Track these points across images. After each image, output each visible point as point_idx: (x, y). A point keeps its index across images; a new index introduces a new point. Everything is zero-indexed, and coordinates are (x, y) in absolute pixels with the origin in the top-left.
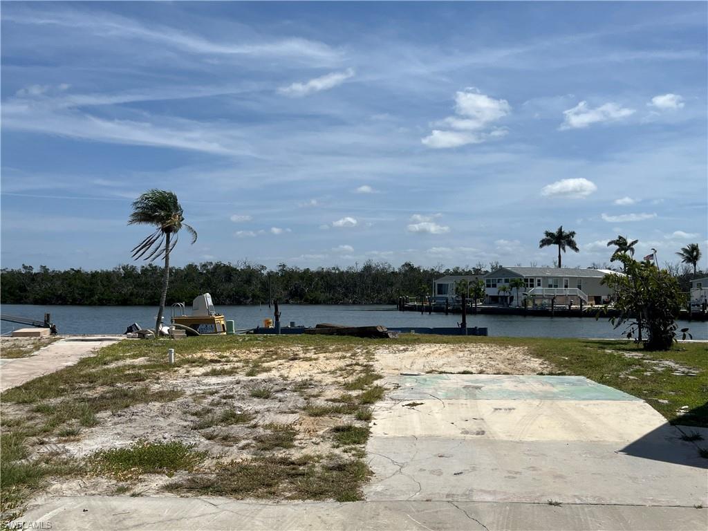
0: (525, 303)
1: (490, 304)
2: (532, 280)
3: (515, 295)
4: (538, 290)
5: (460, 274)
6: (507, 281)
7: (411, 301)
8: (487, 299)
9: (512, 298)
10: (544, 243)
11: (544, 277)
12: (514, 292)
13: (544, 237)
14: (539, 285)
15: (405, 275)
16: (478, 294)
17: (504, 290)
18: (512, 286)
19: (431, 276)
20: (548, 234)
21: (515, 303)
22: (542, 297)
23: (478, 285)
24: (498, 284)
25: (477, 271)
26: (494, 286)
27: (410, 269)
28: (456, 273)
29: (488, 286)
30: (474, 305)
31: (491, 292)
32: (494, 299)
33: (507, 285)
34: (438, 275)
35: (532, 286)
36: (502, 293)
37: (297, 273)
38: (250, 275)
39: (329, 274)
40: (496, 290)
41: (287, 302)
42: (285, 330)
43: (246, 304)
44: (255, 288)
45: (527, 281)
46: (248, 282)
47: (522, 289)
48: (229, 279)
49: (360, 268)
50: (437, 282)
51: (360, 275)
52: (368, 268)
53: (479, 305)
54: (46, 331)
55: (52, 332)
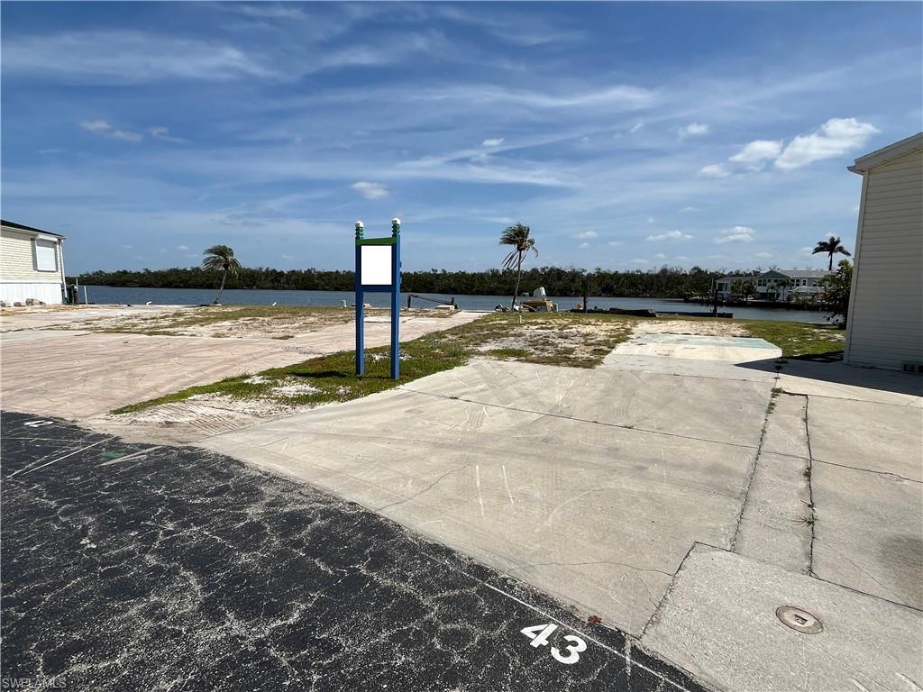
0: (789, 299)
1: (760, 299)
2: (798, 281)
3: (782, 292)
4: (804, 289)
5: (741, 275)
6: (775, 281)
7: (696, 296)
8: (758, 295)
9: (778, 295)
10: (817, 250)
11: (809, 279)
12: (781, 290)
13: (818, 246)
14: (804, 284)
15: (694, 276)
16: (750, 291)
17: (772, 288)
18: (779, 285)
19: (715, 276)
20: (820, 243)
21: (781, 298)
22: (806, 294)
23: (751, 284)
24: (768, 284)
25: (756, 273)
26: (765, 285)
27: (698, 273)
28: (738, 274)
29: (760, 285)
30: (745, 299)
31: (761, 289)
32: (763, 295)
33: (775, 284)
34: (723, 276)
35: (798, 285)
36: (770, 291)
37: (609, 274)
38: (575, 275)
39: (633, 275)
40: (765, 288)
41: (600, 296)
42: (590, 311)
43: (570, 296)
44: (578, 284)
45: (793, 281)
46: (573, 280)
47: (788, 287)
48: (559, 279)
49: (658, 271)
50: (718, 282)
51: (657, 276)
52: (664, 271)
53: (750, 299)
54: (452, 307)
55: (456, 307)
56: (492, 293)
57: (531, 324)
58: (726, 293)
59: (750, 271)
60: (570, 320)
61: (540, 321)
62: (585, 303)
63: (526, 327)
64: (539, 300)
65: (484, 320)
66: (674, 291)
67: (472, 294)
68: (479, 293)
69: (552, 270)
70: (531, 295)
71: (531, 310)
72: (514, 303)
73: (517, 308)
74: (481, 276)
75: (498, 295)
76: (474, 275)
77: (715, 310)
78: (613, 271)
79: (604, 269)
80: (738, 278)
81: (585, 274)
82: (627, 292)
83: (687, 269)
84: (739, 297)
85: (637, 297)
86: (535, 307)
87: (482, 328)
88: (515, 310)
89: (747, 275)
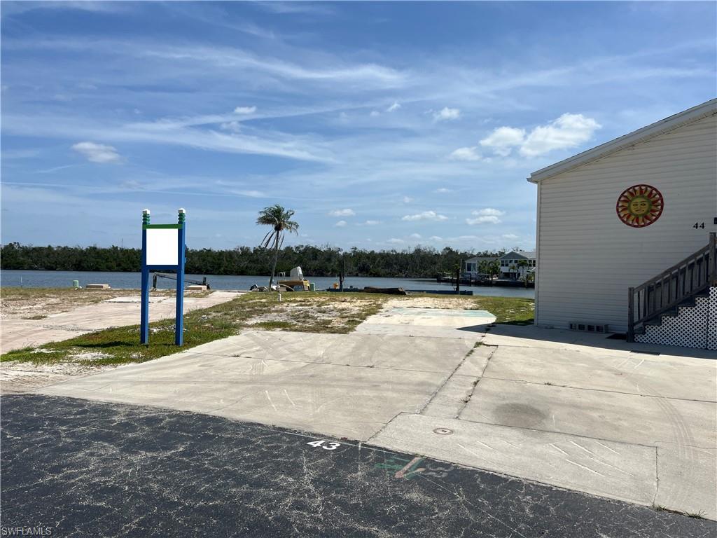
0: (529, 278)
1: (503, 278)
2: (534, 262)
3: (521, 272)
6: (516, 262)
7: (448, 275)
8: (502, 275)
9: (519, 274)
12: (521, 270)
15: (445, 256)
16: (495, 271)
17: (513, 268)
18: (519, 266)
19: (465, 256)
21: (521, 278)
23: (495, 264)
24: (510, 265)
26: (507, 265)
27: (450, 253)
29: (503, 265)
30: (490, 279)
31: (504, 269)
32: (507, 275)
33: (516, 265)
34: (472, 256)
35: (535, 265)
36: (512, 271)
37: (365, 254)
38: (330, 255)
39: (388, 255)
40: (508, 268)
41: (357, 275)
42: (346, 290)
43: (327, 276)
44: (334, 264)
45: (530, 261)
46: (329, 260)
47: (526, 268)
48: (315, 258)
49: (412, 251)
50: (467, 262)
51: (411, 256)
52: (418, 251)
53: (495, 279)
54: (204, 287)
55: (208, 288)
56: (242, 273)
57: (291, 301)
58: (474, 273)
59: (497, 252)
60: (328, 298)
61: (298, 299)
62: (341, 282)
63: (285, 304)
64: (296, 279)
65: (243, 299)
66: (428, 271)
67: (219, 274)
68: (227, 272)
69: (307, 248)
70: (288, 275)
71: (288, 290)
72: (271, 282)
73: (274, 287)
74: (230, 254)
75: (249, 275)
76: (221, 253)
77: (458, 289)
78: (369, 250)
79: (360, 249)
80: (485, 259)
81: (341, 253)
82: (383, 272)
83: (439, 250)
84: (485, 276)
85: (393, 277)
86: (292, 287)
87: (243, 306)
88: (272, 290)
89: (494, 256)
